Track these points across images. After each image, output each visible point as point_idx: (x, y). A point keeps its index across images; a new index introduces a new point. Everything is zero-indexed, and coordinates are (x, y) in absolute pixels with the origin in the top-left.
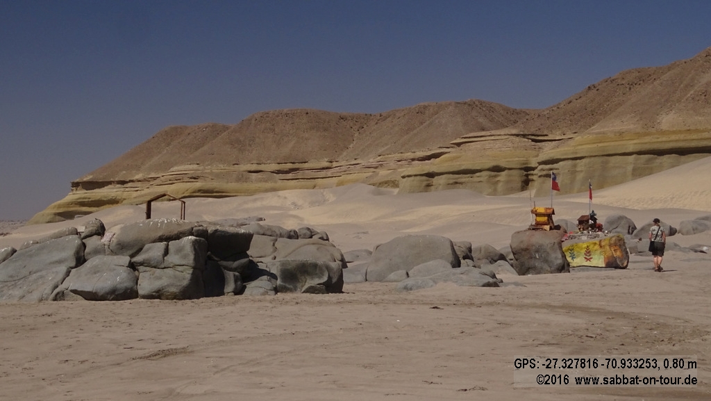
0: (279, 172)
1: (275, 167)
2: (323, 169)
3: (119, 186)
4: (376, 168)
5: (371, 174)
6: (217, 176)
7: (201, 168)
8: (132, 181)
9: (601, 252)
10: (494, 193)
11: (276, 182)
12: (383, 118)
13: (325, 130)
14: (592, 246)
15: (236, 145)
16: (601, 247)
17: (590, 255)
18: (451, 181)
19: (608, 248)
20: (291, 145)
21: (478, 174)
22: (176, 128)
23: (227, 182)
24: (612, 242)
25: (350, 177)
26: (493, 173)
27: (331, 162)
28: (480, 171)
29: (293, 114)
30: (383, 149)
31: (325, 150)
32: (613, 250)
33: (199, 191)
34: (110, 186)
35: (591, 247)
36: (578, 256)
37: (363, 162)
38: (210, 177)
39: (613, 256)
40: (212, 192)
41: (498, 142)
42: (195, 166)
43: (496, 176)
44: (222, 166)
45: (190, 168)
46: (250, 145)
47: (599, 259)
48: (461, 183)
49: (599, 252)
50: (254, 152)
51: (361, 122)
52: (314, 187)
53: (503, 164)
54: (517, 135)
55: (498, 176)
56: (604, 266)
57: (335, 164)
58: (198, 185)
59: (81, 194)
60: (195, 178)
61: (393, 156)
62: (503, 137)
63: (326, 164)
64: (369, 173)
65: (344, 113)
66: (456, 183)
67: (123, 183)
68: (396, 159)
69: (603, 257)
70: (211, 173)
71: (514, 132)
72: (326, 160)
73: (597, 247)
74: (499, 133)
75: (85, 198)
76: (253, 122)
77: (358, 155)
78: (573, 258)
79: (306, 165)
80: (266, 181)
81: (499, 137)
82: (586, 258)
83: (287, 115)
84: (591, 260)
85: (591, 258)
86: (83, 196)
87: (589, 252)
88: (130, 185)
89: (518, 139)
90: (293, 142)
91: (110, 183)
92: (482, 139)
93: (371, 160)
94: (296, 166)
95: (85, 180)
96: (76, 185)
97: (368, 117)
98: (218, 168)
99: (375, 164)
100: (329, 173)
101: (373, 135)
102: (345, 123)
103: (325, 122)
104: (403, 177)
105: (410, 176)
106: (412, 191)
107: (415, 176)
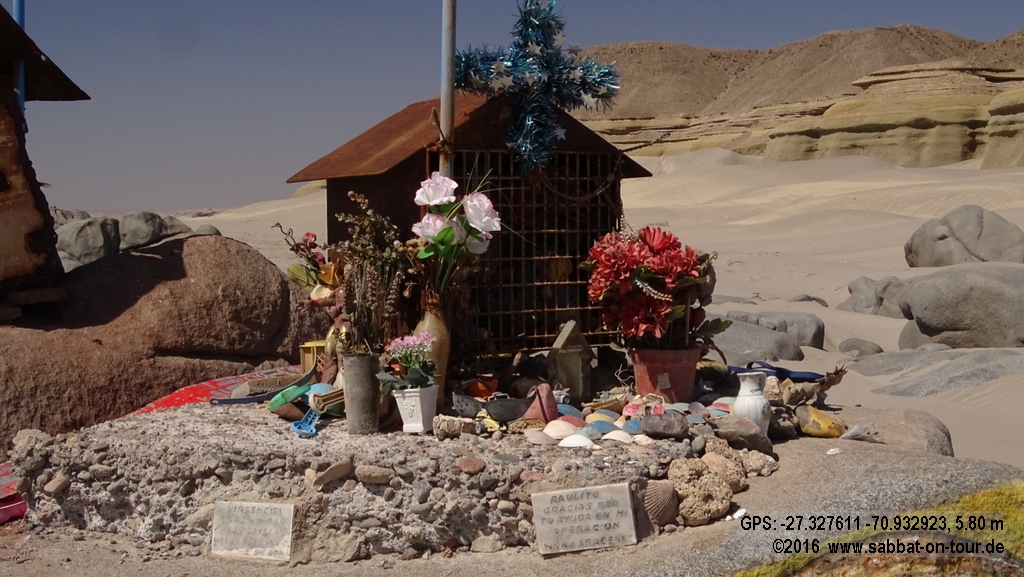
0: (611, 132)
2: (676, 128)
4: (749, 126)
5: (740, 134)
10: (916, 163)
12: (773, 55)
13: (685, 72)
18: (847, 144)
20: (632, 94)
21: (889, 132)
25: (709, 140)
26: (916, 131)
27: (688, 118)
28: (893, 127)
29: (642, 50)
30: (763, 99)
31: (682, 101)
37: (732, 118)
41: (928, 81)
43: (919, 136)
48: (862, 147)
51: (741, 62)
52: (661, 154)
53: (932, 116)
54: (962, 70)
55: (924, 135)
57: (693, 121)
61: (774, 108)
62: (937, 73)
63: (680, 121)
64: (737, 134)
65: (717, 48)
66: (854, 146)
68: (778, 112)
71: (957, 64)
72: (681, 115)
74: (930, 67)
77: (726, 107)
79: (651, 123)
81: (932, 73)
83: (632, 51)
89: (961, 76)
90: (636, 90)
92: (903, 76)
93: (743, 114)
94: (638, 123)
97: (751, 55)
99: (748, 120)
100: (683, 134)
101: (756, 79)
102: (717, 63)
103: (686, 60)
104: (772, 137)
105: (781, 135)
106: (783, 158)
107: (791, 134)
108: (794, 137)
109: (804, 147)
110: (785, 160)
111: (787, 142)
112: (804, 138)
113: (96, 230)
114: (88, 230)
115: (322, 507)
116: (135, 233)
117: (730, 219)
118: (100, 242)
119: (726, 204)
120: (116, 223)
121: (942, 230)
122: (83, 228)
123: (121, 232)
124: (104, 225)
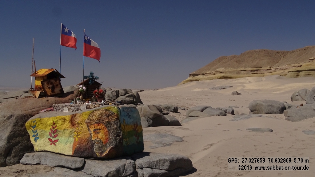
0: (251, 71)
1: (250, 69)
2: (267, 70)
3: (202, 75)
4: (285, 69)
5: (282, 72)
6: (230, 72)
7: (225, 69)
8: (206, 74)
9: (71, 133)
11: (250, 74)
12: (293, 52)
13: (270, 56)
14: (60, 122)
15: (238, 62)
16: (73, 125)
17: (55, 137)
18: (306, 74)
19: (85, 126)
20: (257, 62)
22: (223, 57)
23: (233, 74)
24: (94, 118)
25: (275, 73)
27: (270, 67)
29: (259, 51)
30: (289, 63)
31: (269, 63)
32: (92, 130)
33: (223, 77)
34: (200, 75)
35: (58, 125)
36: (42, 136)
37: (281, 67)
38: (227, 72)
39: (89, 140)
40: (228, 77)
42: (223, 69)
44: (232, 69)
45: (221, 69)
46: (243, 62)
47: (67, 142)
49: (68, 132)
50: (244, 64)
51: (285, 54)
52: (263, 76)
56: (71, 153)
57: (272, 68)
58: (222, 75)
59: (191, 78)
60: (222, 73)
63: (268, 68)
64: (282, 71)
65: (279, 51)
66: (309, 74)
67: (203, 74)
68: (292, 66)
69: (72, 139)
70: (228, 71)
73: (67, 124)
75: (192, 79)
76: (245, 54)
77: (280, 65)
78: (36, 139)
79: (261, 69)
80: (246, 74)
82: (50, 140)
83: (257, 51)
84: (56, 143)
85: (57, 141)
86: (192, 78)
87: (56, 131)
88: (205, 75)
90: (258, 61)
91: (200, 74)
93: (284, 67)
94: (258, 69)
95: (193, 73)
96: (190, 75)
97: (287, 52)
98: (230, 69)
99: (285, 68)
100: (269, 71)
101: (288, 58)
102: (279, 54)
103: (271, 53)
104: (288, 72)
105: (290, 72)
106: (291, 77)
107: (293, 71)
108: (294, 72)
109: (296, 74)
110: (291, 78)
111: (292, 73)
112: (296, 72)
113: (115, 92)
114: (113, 92)
115: (70, 108)
116: (122, 93)
117: (274, 92)
118: (115, 95)
119: (274, 88)
120: (118, 91)
121: (297, 94)
122: (112, 92)
123: (119, 93)
124: (116, 91)
